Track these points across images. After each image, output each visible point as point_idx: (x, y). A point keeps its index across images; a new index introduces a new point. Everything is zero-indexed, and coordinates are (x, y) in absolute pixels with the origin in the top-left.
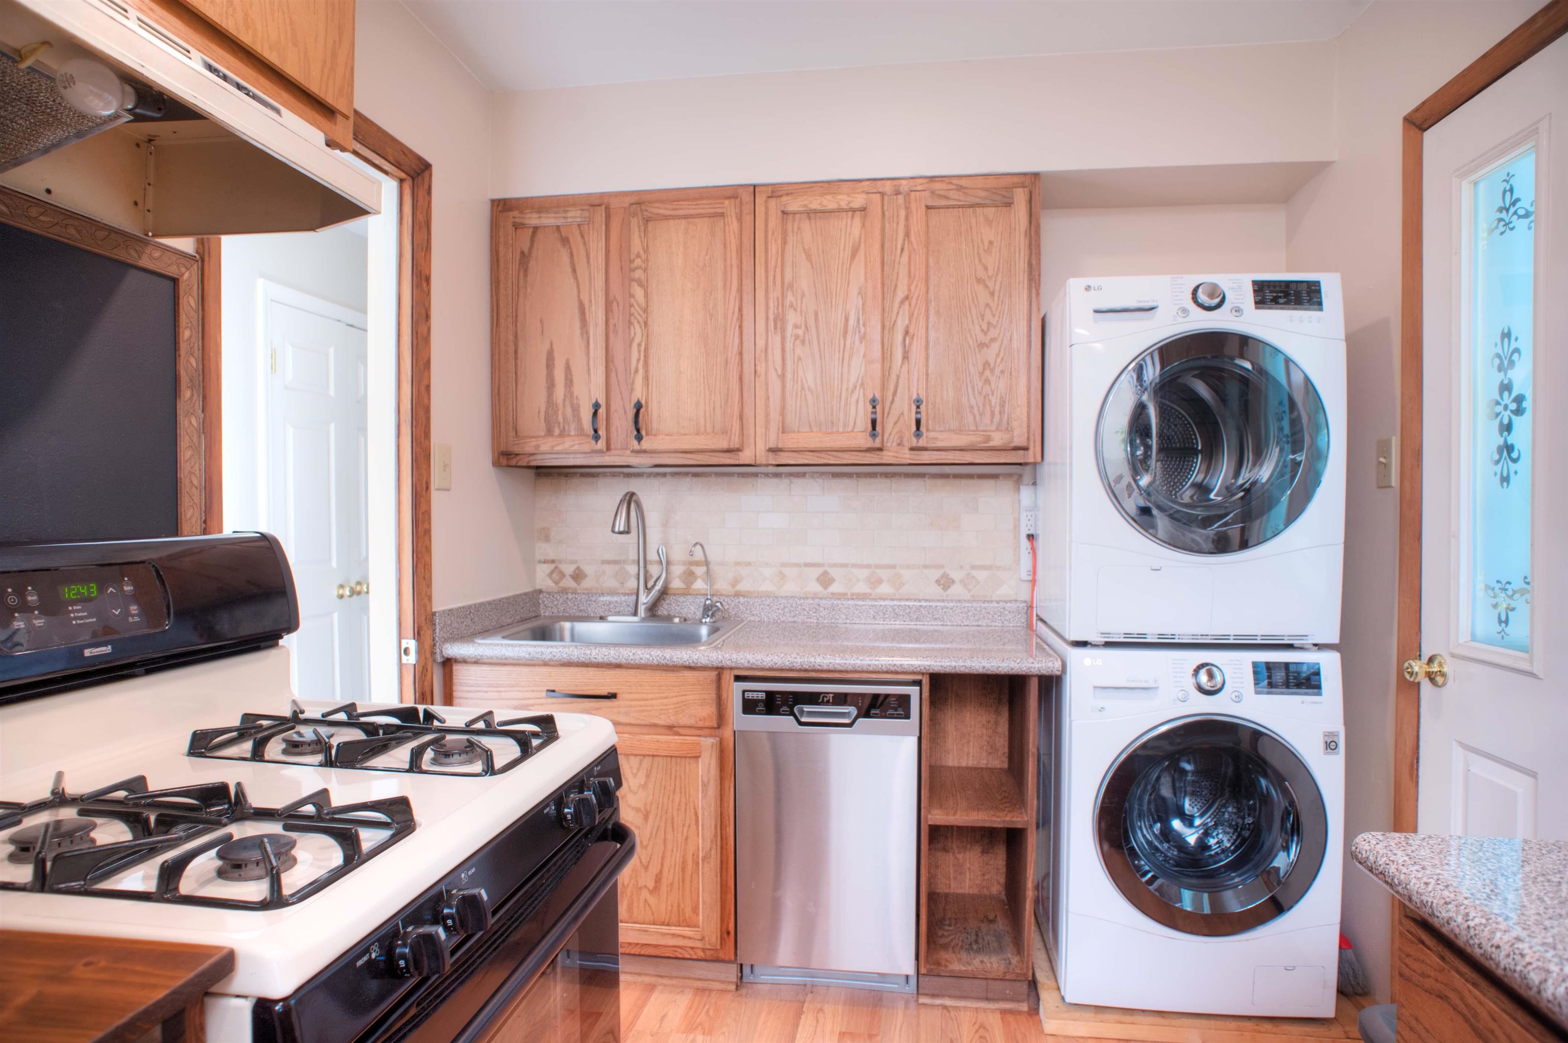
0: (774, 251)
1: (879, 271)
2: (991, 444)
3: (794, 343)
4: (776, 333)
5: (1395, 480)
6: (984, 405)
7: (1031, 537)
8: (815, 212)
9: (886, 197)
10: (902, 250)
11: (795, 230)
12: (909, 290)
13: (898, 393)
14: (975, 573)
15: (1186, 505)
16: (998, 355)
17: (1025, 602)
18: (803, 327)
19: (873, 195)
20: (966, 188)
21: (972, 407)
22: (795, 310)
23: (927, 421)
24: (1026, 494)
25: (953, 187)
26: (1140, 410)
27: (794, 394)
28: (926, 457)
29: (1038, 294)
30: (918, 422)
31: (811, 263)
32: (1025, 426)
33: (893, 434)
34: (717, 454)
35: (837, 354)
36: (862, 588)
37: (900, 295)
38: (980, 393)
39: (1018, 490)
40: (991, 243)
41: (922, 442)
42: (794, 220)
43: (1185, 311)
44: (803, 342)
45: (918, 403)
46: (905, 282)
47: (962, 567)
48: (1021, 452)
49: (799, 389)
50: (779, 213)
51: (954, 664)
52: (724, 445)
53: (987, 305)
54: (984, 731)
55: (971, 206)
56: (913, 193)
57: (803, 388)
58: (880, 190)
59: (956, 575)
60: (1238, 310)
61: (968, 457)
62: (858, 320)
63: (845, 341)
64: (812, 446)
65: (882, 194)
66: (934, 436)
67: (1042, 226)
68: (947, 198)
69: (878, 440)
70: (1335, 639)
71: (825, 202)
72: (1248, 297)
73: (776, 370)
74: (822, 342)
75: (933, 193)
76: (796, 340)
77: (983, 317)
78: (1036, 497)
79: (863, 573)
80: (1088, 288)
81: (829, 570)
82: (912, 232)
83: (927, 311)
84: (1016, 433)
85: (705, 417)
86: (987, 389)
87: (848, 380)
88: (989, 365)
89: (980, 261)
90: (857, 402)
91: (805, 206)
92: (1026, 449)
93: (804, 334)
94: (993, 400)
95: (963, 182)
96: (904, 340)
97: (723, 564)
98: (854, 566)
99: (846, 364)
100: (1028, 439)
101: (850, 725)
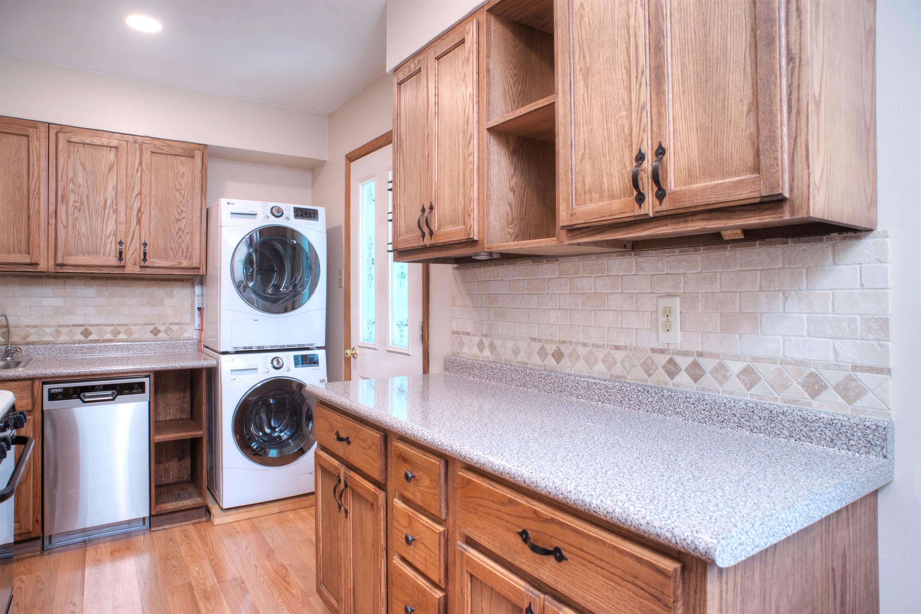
0: (62, 161)
1: (125, 179)
2: (182, 266)
3: (74, 211)
4: (62, 204)
5: (343, 286)
6: (179, 248)
7: (199, 309)
8: (88, 144)
9: (129, 143)
10: (137, 170)
11: (75, 152)
12: (141, 190)
13: (134, 240)
14: (171, 327)
15: (270, 294)
16: (186, 225)
17: (197, 339)
18: (80, 202)
19: (122, 142)
20: (172, 146)
21: (173, 248)
22: (75, 193)
23: (150, 254)
24: (198, 290)
25: (165, 145)
26: (249, 255)
27: (74, 236)
28: (148, 271)
29: (205, 199)
30: (145, 254)
31: (85, 170)
32: (198, 258)
33: (131, 259)
34: (23, 266)
35: (100, 218)
36: (109, 336)
37: (136, 192)
38: (177, 242)
39: (193, 287)
40: (183, 173)
41: (147, 264)
42: (74, 147)
43: (268, 217)
44: (79, 210)
45: (145, 245)
46: (139, 186)
47: (164, 324)
48: (197, 270)
49: (77, 234)
50: (66, 141)
51: (166, 366)
52: (28, 260)
53: (181, 202)
54: (178, 402)
55: (173, 155)
56: (144, 144)
57: (79, 234)
58: (126, 139)
59: (161, 328)
60: (288, 218)
61: (170, 272)
62: (112, 202)
63: (104, 212)
64: (85, 263)
65: (127, 142)
66: (152, 261)
67: (208, 169)
68: (162, 149)
69: (123, 262)
70: (323, 344)
71: (94, 140)
72: (292, 214)
73: (62, 223)
74: (91, 213)
75: (155, 146)
76: (75, 208)
77: (179, 207)
78: (202, 290)
79: (110, 329)
80: (228, 203)
81: (88, 328)
82: (143, 163)
83: (150, 201)
84: (194, 261)
85: (14, 245)
86: (180, 240)
87: (106, 231)
88: (181, 229)
89: (178, 181)
90: (111, 242)
91: (82, 140)
92: (198, 269)
93: (80, 206)
94: (183, 246)
95: (170, 143)
96: (138, 214)
97: (17, 327)
98: (103, 325)
99: (105, 223)
100: (200, 264)
101: (113, 400)
